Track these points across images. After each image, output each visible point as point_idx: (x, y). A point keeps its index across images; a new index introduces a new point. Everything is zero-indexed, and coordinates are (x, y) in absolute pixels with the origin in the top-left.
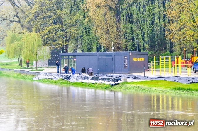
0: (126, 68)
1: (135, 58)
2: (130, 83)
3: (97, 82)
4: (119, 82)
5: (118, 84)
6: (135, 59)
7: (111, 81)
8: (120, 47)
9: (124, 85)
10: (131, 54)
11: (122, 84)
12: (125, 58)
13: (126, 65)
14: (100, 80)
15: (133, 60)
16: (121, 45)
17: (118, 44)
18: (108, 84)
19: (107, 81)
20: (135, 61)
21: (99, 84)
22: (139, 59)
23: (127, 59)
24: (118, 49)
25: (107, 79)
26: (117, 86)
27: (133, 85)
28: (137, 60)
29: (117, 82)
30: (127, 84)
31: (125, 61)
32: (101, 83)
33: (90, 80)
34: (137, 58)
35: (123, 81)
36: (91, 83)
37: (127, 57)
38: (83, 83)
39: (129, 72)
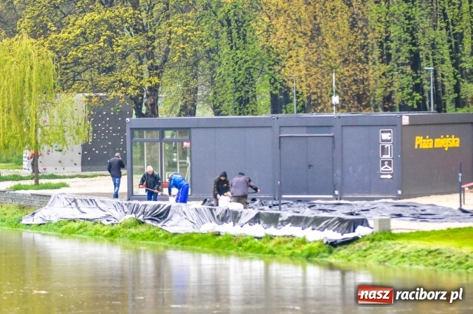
0: (389, 177)
1: (424, 138)
2: (402, 236)
3: (272, 231)
4: (361, 231)
5: (356, 239)
6: (423, 143)
7: (327, 226)
8: (364, 93)
9: (382, 243)
10: (406, 120)
11: (373, 240)
12: (385, 136)
13: (390, 164)
14: (284, 223)
15: (416, 147)
16: (369, 84)
17: (355, 80)
18: (315, 242)
19: (313, 229)
20: (424, 147)
21: (280, 239)
22: (439, 139)
23: (390, 141)
24: (356, 102)
25: (311, 221)
26: (353, 248)
27: (414, 245)
28: (431, 147)
29: (354, 231)
30: (392, 242)
31: (383, 147)
32: (288, 237)
33: (248, 224)
34: (429, 138)
35: (376, 229)
36: (248, 238)
37: (390, 132)
38: (220, 238)
39: (400, 192)
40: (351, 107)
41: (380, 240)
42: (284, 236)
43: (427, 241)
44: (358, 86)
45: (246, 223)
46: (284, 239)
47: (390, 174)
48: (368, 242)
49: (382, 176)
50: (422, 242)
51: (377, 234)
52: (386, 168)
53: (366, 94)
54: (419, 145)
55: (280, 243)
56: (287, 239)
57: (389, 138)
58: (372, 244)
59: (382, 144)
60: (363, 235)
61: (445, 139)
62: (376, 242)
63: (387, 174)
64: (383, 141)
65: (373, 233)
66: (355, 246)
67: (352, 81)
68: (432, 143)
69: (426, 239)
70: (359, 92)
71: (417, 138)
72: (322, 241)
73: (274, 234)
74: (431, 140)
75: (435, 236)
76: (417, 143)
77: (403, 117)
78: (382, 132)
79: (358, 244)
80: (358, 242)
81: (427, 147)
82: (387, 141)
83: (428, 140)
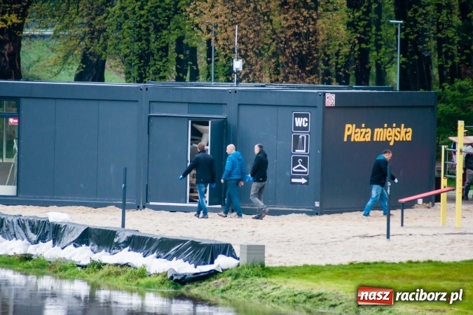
0: (303, 181)
1: (359, 126)
2: (282, 271)
3: (104, 257)
4: (222, 262)
5: (213, 274)
6: (356, 133)
7: (177, 255)
8: (310, 54)
9: (248, 281)
10: (331, 100)
11: (237, 276)
12: (299, 122)
13: (305, 163)
14: (119, 246)
15: (345, 140)
16: (317, 40)
17: (295, 34)
18: (158, 274)
19: (158, 257)
20: (356, 140)
21: (111, 268)
22: (382, 129)
23: (306, 129)
24: (296, 66)
25: (155, 244)
26: (207, 286)
27: (291, 286)
28: (368, 139)
29: (212, 263)
30: (263, 279)
31: (296, 138)
32: (122, 266)
33: (72, 245)
34: (366, 127)
35: (243, 261)
36: (68, 265)
37: (306, 116)
38: (30, 263)
39: (317, 204)
40: (289, 73)
41: (246, 277)
42: (117, 265)
43: (312, 280)
44: (301, 42)
45: (70, 244)
46: (115, 269)
47: (305, 178)
48: (230, 278)
49: (293, 180)
50: (304, 282)
51: (243, 267)
52: (300, 168)
53: (312, 55)
54: (349, 136)
55: (109, 274)
56: (119, 269)
57: (305, 125)
58: (235, 282)
59: (296, 133)
60: (225, 268)
61: (389, 129)
62: (240, 280)
63: (300, 177)
64: (297, 128)
65: (239, 265)
66: (211, 283)
67: (291, 35)
68: (369, 134)
69: (313, 277)
70: (301, 51)
71: (348, 126)
72: (165, 275)
73: (104, 262)
74: (369, 130)
75: (328, 273)
76: (347, 133)
77: (327, 95)
78: (297, 116)
79: (215, 281)
80: (216, 279)
81: (362, 140)
82: (302, 128)
83: (364, 130)
